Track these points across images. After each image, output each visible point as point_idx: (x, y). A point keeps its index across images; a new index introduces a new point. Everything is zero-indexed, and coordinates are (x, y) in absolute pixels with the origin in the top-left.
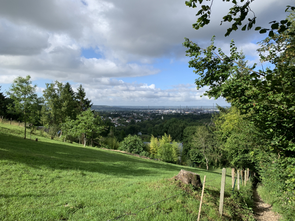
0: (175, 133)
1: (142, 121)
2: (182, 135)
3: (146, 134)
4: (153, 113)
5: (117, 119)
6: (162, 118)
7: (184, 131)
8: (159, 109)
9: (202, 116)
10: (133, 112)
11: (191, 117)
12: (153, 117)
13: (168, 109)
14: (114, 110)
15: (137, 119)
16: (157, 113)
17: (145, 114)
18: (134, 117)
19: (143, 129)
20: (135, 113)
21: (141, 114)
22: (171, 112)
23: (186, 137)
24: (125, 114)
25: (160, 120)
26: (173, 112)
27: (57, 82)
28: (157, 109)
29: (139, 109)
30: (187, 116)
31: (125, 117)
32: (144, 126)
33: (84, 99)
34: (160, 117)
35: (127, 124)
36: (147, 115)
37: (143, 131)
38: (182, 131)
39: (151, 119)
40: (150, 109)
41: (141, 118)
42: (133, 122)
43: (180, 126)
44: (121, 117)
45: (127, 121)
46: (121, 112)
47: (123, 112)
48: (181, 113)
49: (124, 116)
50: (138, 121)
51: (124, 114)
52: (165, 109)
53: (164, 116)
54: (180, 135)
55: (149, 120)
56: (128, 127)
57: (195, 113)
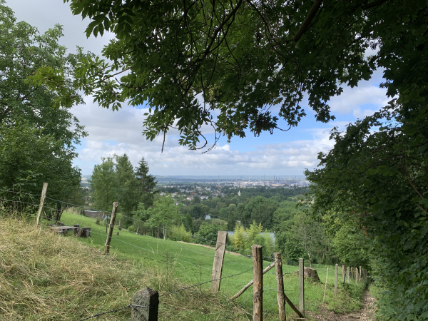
0: (262, 217)
1: (210, 198)
2: (271, 221)
3: (217, 217)
4: (226, 187)
5: (174, 195)
6: (239, 194)
7: (274, 215)
8: (234, 180)
9: (297, 190)
10: (196, 184)
11: (281, 191)
12: (226, 193)
13: (247, 181)
14: (168, 182)
15: (203, 194)
16: (231, 187)
17: (214, 188)
18: (197, 192)
19: (212, 210)
20: (198, 185)
21: (208, 187)
22: (251, 184)
23: (277, 223)
24: (185, 188)
25: (235, 197)
26: (254, 184)
27: (115, 155)
28: (230, 180)
29: (205, 180)
30: (274, 191)
31: (185, 193)
32: (214, 205)
33: (147, 175)
34: (235, 192)
35: (188, 203)
36: (217, 189)
37: (212, 213)
38: (272, 215)
39: (223, 195)
40: (221, 181)
41: (208, 194)
42: (197, 200)
43: (269, 207)
44: (179, 193)
45: (188, 198)
46: (179, 185)
47: (182, 185)
48: (266, 186)
49: (183, 190)
50: (205, 199)
51: (183, 188)
52: (241, 180)
53: (242, 190)
54: (269, 220)
55: (219, 196)
56: (191, 208)
57: (286, 185)
